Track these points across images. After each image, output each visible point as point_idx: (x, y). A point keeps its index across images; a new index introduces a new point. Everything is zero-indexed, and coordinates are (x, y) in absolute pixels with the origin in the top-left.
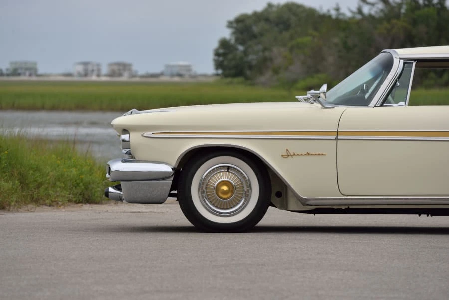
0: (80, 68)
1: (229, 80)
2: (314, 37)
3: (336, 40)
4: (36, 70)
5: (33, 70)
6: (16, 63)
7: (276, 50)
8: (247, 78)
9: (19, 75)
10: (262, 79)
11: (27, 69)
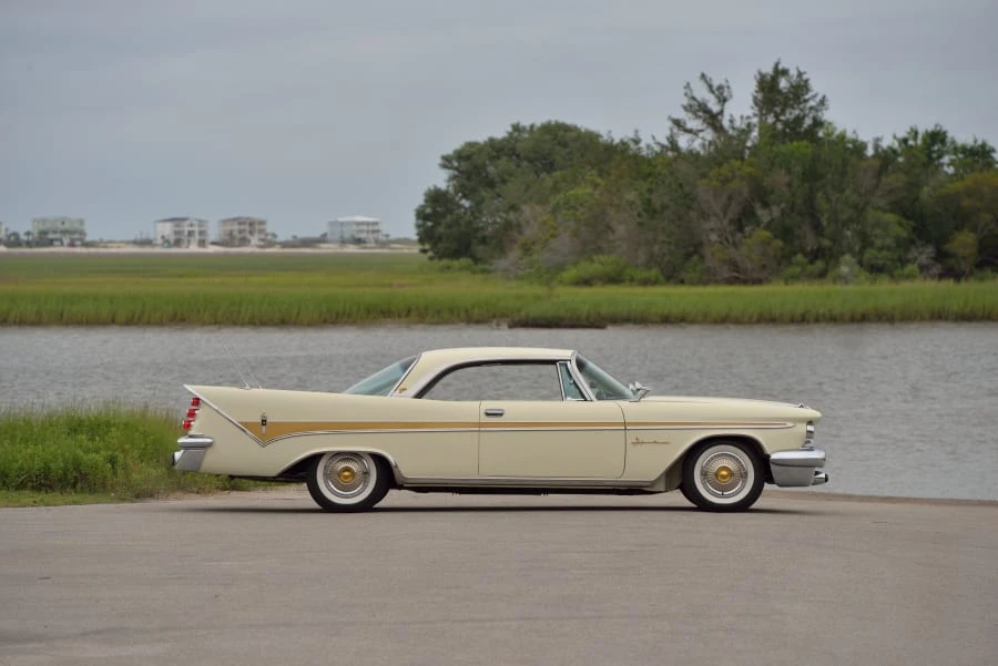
0: (167, 230)
1: (445, 262)
2: (596, 186)
3: (631, 196)
4: (82, 233)
5: (76, 235)
6: (44, 221)
7: (526, 209)
8: (476, 260)
9: (51, 243)
10: (503, 263)
11: (64, 232)
